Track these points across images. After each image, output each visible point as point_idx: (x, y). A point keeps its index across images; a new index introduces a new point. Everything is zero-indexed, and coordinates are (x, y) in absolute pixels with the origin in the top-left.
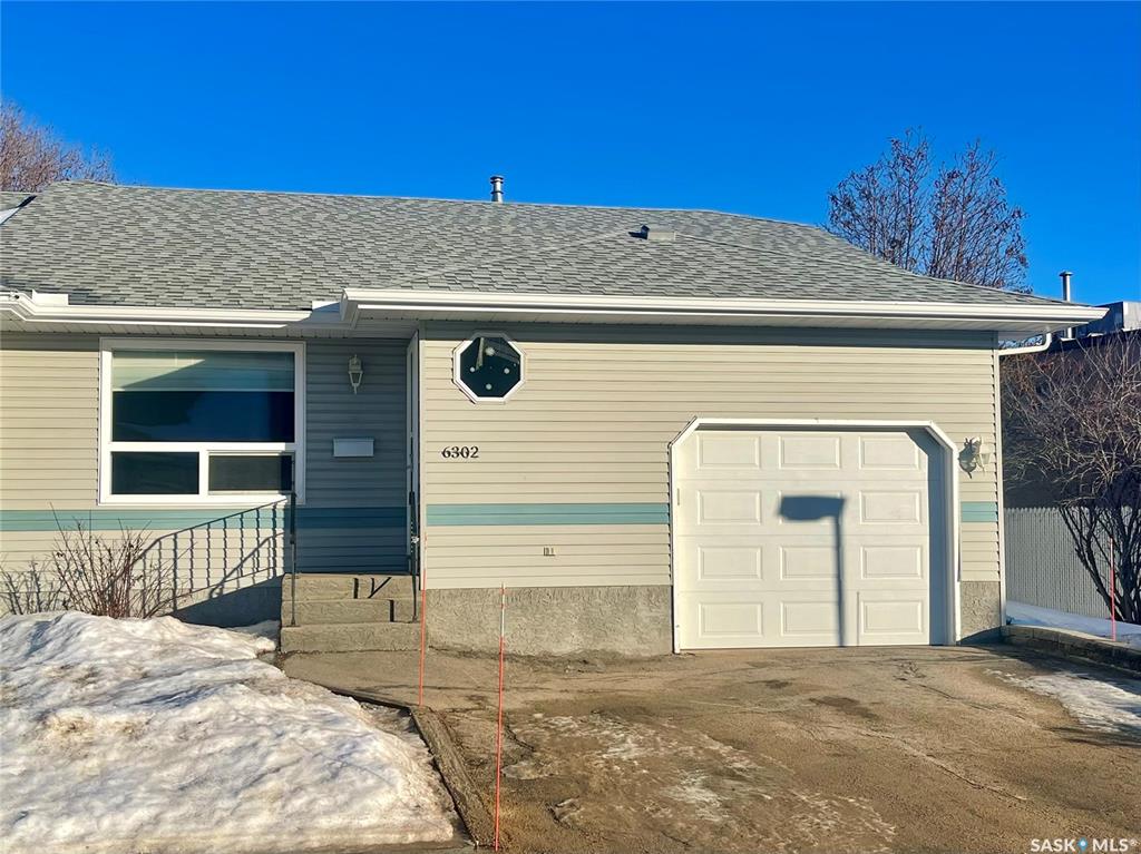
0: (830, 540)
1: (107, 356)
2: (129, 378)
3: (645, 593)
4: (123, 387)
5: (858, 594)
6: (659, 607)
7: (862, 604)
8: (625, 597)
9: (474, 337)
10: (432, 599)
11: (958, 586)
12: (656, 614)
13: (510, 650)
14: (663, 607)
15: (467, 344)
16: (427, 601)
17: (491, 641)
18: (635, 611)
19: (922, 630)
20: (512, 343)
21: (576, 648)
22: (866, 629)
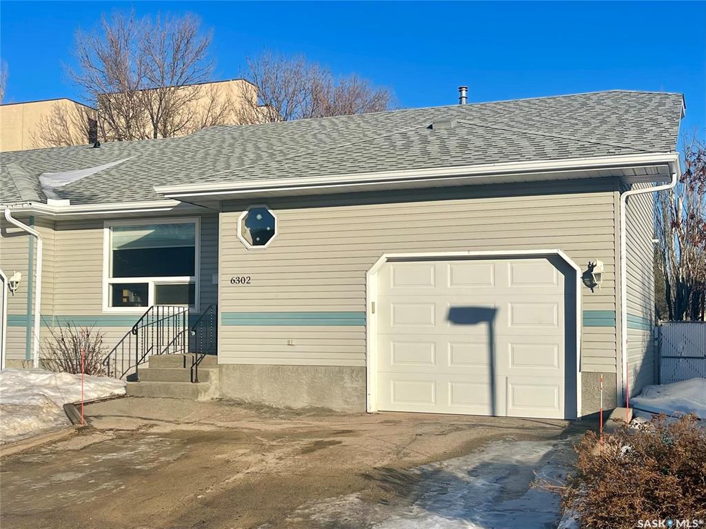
0: (484, 338)
1: (106, 231)
2: (120, 243)
3: (349, 371)
4: (118, 248)
5: (507, 378)
6: (358, 381)
7: (510, 386)
8: (337, 373)
9: (249, 209)
10: (224, 370)
11: (579, 375)
12: (355, 386)
13: (267, 404)
14: (361, 381)
15: (245, 213)
16: (221, 371)
17: (256, 397)
18: (342, 383)
19: (559, 408)
20: (270, 211)
21: (307, 405)
22: (513, 404)
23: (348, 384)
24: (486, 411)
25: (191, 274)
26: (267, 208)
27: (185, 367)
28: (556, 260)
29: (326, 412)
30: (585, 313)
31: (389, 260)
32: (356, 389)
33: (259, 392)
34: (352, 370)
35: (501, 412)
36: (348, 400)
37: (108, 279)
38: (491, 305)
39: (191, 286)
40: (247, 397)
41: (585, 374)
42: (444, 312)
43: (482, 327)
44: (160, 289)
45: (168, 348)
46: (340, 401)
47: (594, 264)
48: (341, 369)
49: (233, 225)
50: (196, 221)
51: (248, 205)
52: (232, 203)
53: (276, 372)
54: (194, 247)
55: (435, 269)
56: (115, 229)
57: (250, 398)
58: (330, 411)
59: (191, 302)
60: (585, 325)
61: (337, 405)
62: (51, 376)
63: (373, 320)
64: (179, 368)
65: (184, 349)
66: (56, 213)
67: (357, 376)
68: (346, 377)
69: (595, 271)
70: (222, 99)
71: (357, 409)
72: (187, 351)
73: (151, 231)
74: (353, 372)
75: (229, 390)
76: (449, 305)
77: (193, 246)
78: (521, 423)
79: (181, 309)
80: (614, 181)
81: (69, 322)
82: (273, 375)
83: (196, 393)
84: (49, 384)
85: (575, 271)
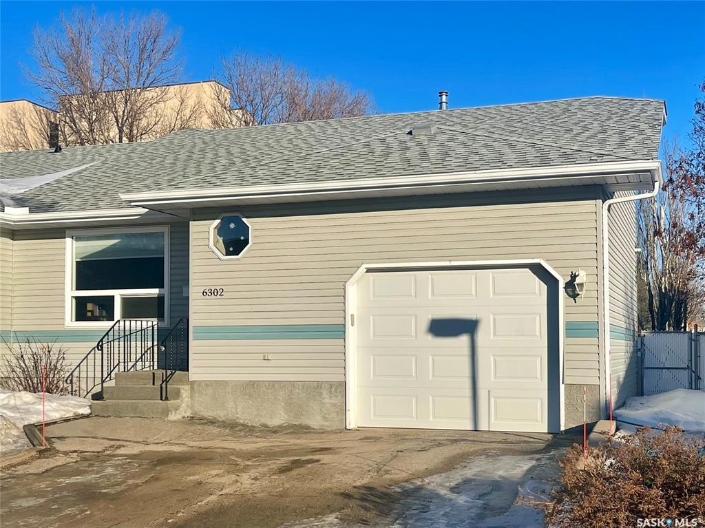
0: (466, 351)
1: (68, 240)
2: (83, 253)
3: (327, 386)
4: (81, 258)
5: (489, 391)
6: (337, 397)
7: (492, 400)
8: (315, 388)
9: (222, 216)
10: (196, 387)
11: (562, 387)
12: (334, 401)
13: (242, 422)
14: (339, 397)
15: (218, 221)
16: (192, 389)
17: (230, 415)
18: (321, 399)
19: (542, 422)
20: (244, 220)
21: (283, 422)
22: (496, 418)
23: (327, 400)
24: (468, 426)
25: (161, 286)
26: (240, 216)
27: (154, 384)
28: (539, 270)
29: (304, 430)
30: (567, 323)
31: (369, 270)
32: (334, 405)
33: (233, 410)
34: (331, 385)
35: (483, 427)
36: (327, 416)
37: (70, 292)
38: (473, 317)
39: (160, 299)
40: (220, 414)
41: (569, 386)
42: (424, 324)
43: (464, 339)
44: (126, 301)
45: (136, 364)
46: (319, 418)
47: (577, 274)
48: (319, 385)
49: (204, 234)
50: (165, 230)
51: (220, 213)
52: (204, 211)
53: (251, 388)
54: (163, 258)
55: (415, 279)
56: (78, 239)
57: (224, 416)
58: (308, 428)
59: (160, 316)
60: (568, 336)
61: (315, 422)
62: (10, 396)
63: (352, 333)
64: (147, 386)
65: (153, 366)
66: (14, 222)
67: (336, 391)
68: (325, 393)
69: (578, 281)
70: (191, 102)
71: (337, 425)
72: (156, 367)
73: (119, 240)
74: (331, 388)
75: (202, 409)
76: (430, 317)
77: (162, 256)
78: (505, 437)
79: (150, 323)
80: (596, 189)
81: (28, 338)
82: (248, 392)
83: (166, 412)
84: (7, 404)
85: (557, 281)
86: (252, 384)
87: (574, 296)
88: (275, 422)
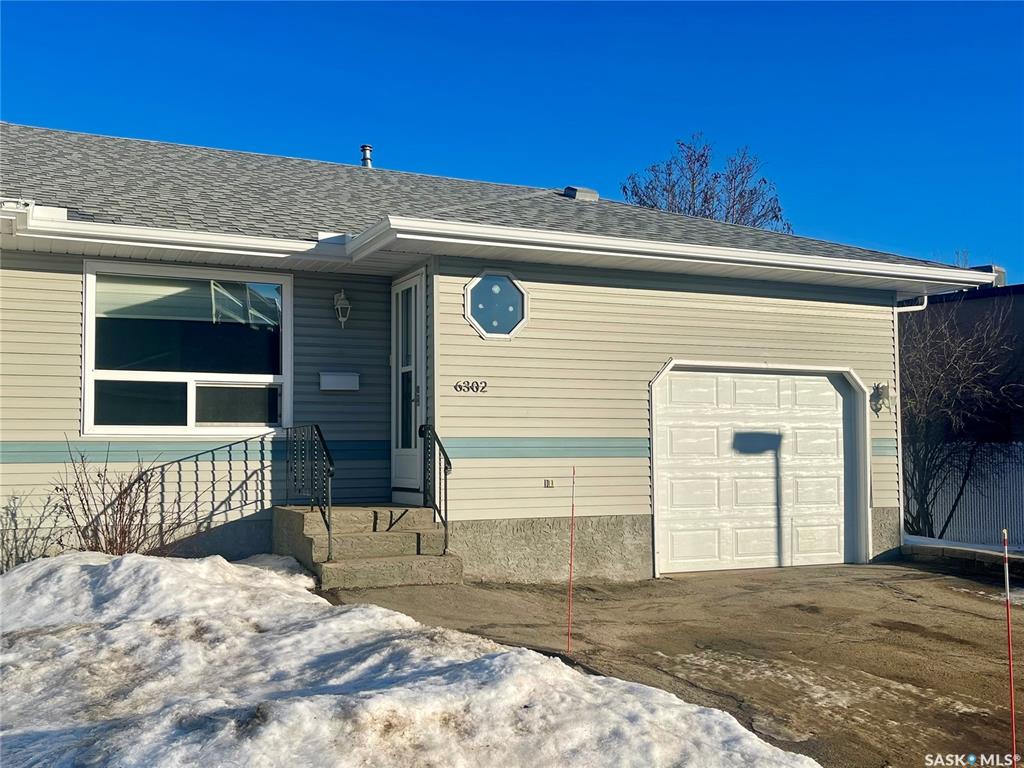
2: (111, 304)
3: (630, 522)
4: (105, 313)
5: (792, 520)
6: (642, 535)
7: (795, 529)
8: (613, 525)
9: (483, 274)
11: (870, 511)
12: (637, 542)
13: (516, 579)
14: (647, 535)
15: (478, 280)
18: (622, 539)
19: (838, 550)
20: (517, 282)
22: (798, 551)
23: (629, 541)
24: (773, 562)
26: (512, 277)
30: (875, 440)
32: (638, 547)
34: (635, 519)
35: (787, 562)
36: (629, 562)
37: (93, 372)
38: (777, 432)
39: (273, 394)
40: (485, 571)
41: (876, 511)
42: (728, 441)
43: (767, 458)
44: (202, 393)
46: (619, 566)
48: (619, 520)
50: (287, 282)
51: (483, 268)
52: (454, 262)
53: (529, 529)
55: (718, 383)
56: (101, 277)
57: (490, 574)
60: (876, 454)
61: (614, 572)
67: (639, 528)
68: (627, 531)
71: (642, 575)
74: (635, 524)
76: (733, 430)
82: (524, 535)
85: (864, 393)
86: (531, 523)
87: (877, 410)
88: (561, 577)
